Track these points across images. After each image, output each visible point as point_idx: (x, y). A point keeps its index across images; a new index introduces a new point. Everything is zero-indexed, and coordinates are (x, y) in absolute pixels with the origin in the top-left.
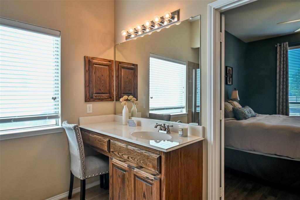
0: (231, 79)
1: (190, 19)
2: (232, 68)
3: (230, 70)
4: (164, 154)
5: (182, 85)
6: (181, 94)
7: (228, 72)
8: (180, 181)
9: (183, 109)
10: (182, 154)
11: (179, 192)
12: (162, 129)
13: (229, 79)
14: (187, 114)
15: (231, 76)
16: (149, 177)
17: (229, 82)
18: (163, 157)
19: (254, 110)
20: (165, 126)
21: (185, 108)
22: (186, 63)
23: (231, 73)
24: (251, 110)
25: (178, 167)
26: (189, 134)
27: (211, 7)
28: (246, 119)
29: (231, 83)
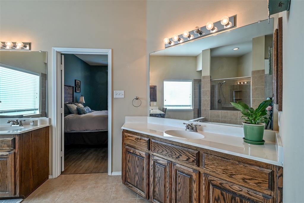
0: (79, 89)
1: (40, 52)
2: (80, 81)
3: (78, 83)
4: (18, 136)
5: (35, 91)
6: (35, 98)
7: (77, 84)
8: (31, 152)
9: (37, 111)
10: (33, 135)
11: (31, 158)
12: (15, 123)
13: (78, 89)
14: (41, 114)
15: (79, 86)
16: (4, 154)
17: (78, 91)
18: (17, 138)
19: (91, 109)
20: (18, 122)
21: (39, 110)
22: (39, 74)
23: (79, 84)
24: (89, 108)
25: (29, 143)
26: (38, 124)
27: (54, 50)
28: (85, 113)
29: (79, 92)
